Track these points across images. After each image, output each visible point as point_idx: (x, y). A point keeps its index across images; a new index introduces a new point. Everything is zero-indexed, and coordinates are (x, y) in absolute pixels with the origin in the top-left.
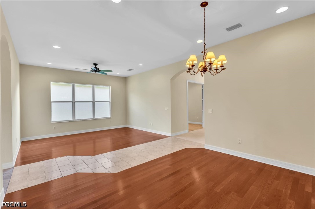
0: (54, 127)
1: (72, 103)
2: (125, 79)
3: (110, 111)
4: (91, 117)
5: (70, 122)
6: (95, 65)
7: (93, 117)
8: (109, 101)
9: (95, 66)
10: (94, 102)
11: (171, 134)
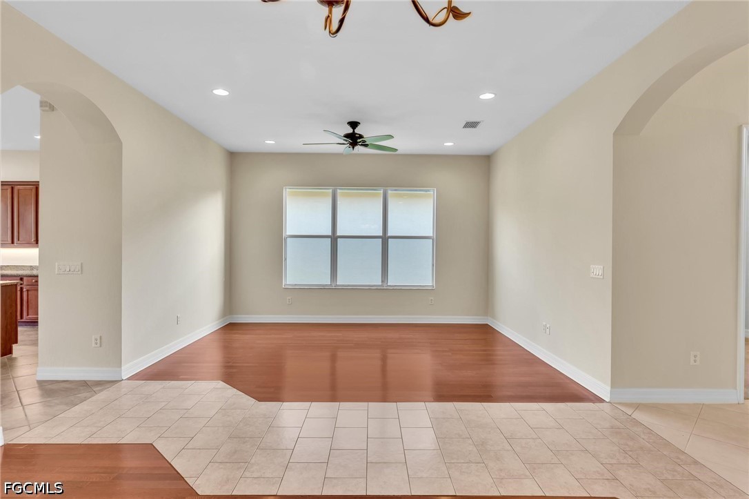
0: (288, 298)
1: (330, 239)
2: (485, 162)
3: (433, 265)
4: (376, 280)
5: (322, 289)
6: (354, 125)
7: (382, 281)
8: (432, 235)
9: (354, 128)
10: (385, 239)
11: (609, 388)
